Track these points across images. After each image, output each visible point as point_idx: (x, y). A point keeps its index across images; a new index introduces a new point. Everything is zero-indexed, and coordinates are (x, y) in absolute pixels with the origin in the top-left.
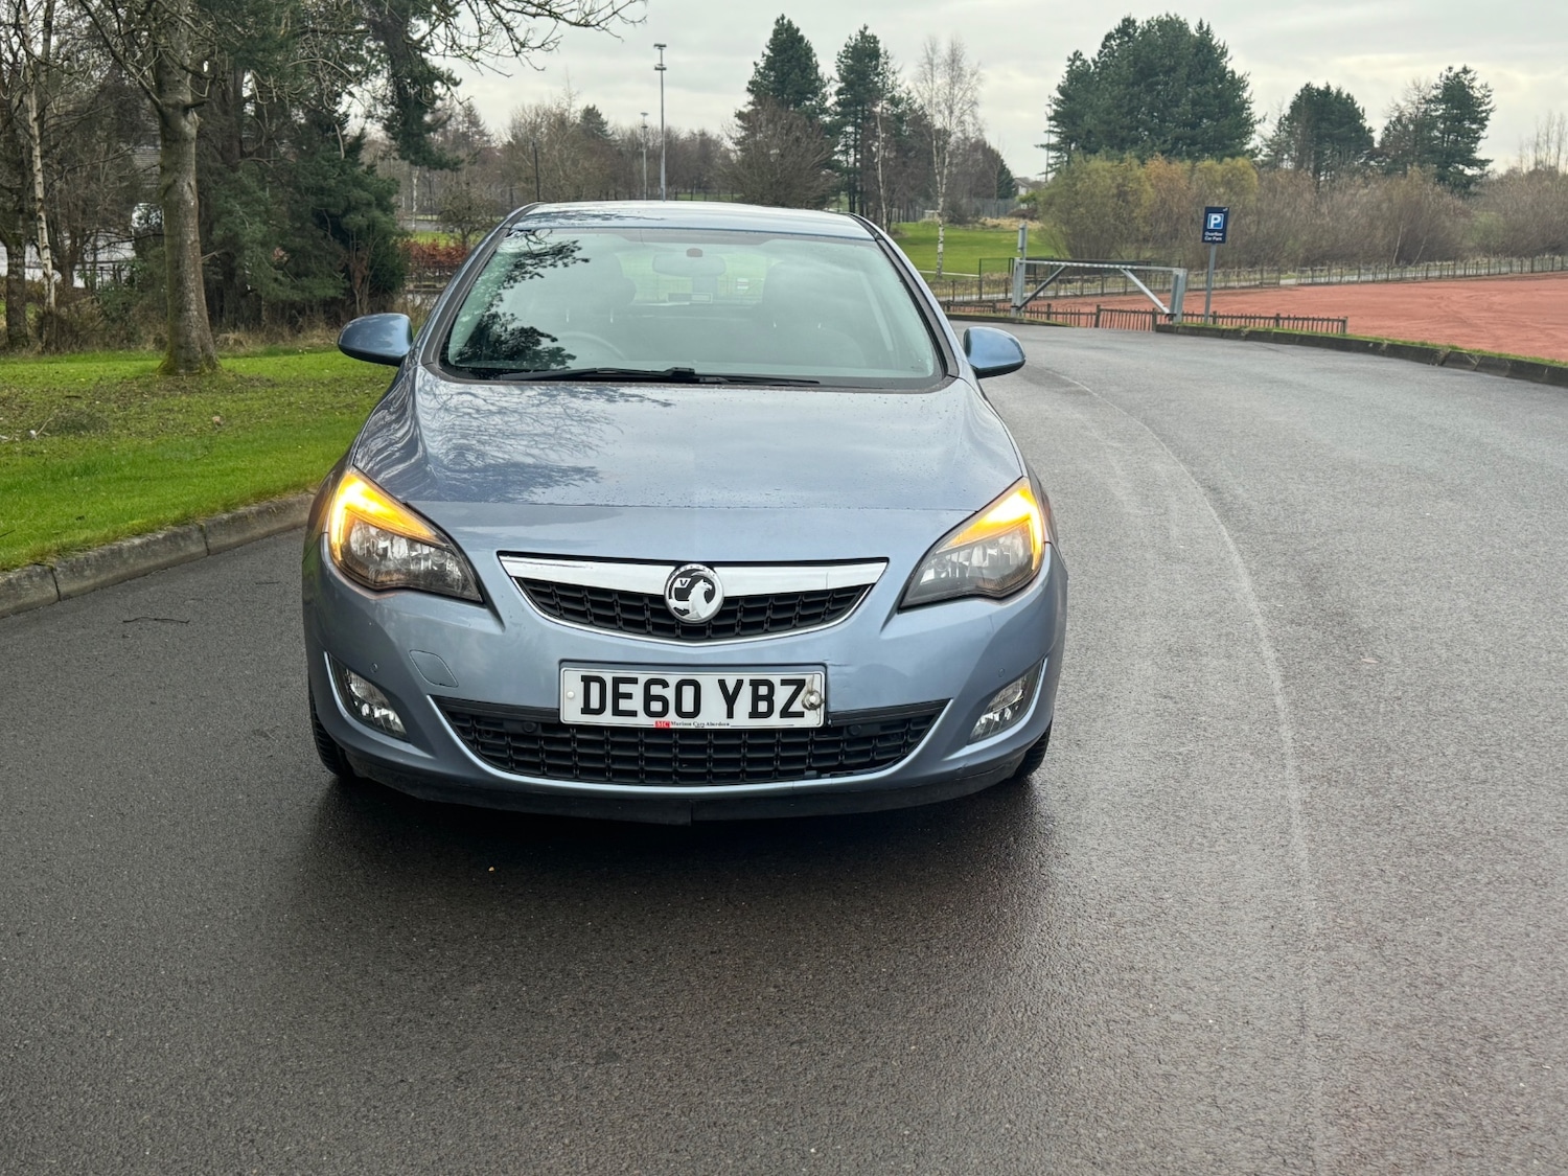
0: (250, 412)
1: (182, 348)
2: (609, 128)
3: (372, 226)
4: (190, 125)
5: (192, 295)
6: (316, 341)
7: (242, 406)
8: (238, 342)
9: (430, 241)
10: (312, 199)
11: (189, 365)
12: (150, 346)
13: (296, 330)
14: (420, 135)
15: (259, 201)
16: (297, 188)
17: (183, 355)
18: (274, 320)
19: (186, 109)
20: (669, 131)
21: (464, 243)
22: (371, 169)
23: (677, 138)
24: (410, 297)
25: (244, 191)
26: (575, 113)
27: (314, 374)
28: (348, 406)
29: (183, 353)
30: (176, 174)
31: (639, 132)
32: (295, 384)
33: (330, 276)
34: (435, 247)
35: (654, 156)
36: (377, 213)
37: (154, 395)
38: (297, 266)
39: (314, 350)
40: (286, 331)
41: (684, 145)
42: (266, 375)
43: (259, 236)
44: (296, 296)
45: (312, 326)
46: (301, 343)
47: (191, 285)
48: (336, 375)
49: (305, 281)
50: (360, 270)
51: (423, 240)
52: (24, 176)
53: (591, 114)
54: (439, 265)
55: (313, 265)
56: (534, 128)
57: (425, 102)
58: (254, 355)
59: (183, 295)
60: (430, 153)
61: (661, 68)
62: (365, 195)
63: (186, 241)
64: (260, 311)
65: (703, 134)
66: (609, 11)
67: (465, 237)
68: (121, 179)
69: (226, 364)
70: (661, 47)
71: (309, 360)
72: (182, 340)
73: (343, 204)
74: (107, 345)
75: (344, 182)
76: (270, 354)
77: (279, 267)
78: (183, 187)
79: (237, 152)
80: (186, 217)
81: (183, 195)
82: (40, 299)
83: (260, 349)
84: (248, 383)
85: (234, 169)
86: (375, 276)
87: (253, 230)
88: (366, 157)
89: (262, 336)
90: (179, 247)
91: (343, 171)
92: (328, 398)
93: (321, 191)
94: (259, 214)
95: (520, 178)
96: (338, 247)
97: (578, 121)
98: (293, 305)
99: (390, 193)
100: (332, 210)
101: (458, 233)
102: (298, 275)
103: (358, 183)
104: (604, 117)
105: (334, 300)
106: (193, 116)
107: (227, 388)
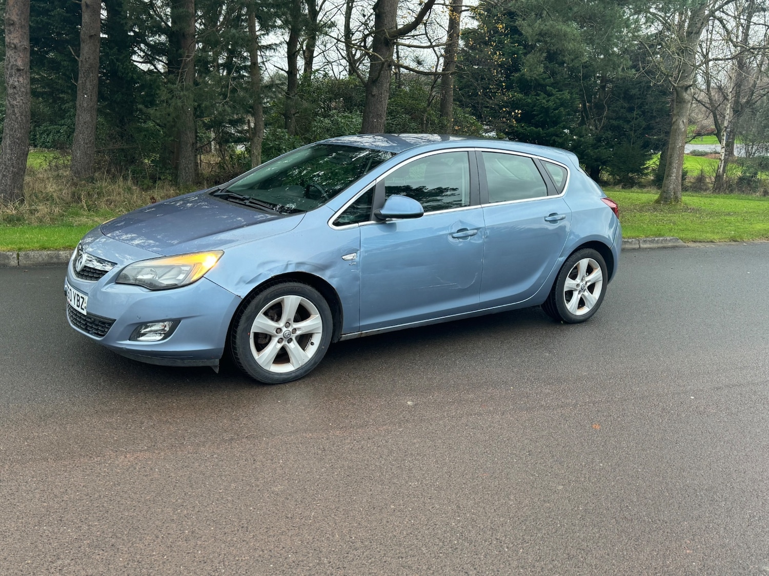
1: (665, 192)
5: (675, 170)
17: (665, 196)
30: (678, 117)
63: (676, 146)
78: (679, 122)
80: (679, 135)
81: (679, 126)
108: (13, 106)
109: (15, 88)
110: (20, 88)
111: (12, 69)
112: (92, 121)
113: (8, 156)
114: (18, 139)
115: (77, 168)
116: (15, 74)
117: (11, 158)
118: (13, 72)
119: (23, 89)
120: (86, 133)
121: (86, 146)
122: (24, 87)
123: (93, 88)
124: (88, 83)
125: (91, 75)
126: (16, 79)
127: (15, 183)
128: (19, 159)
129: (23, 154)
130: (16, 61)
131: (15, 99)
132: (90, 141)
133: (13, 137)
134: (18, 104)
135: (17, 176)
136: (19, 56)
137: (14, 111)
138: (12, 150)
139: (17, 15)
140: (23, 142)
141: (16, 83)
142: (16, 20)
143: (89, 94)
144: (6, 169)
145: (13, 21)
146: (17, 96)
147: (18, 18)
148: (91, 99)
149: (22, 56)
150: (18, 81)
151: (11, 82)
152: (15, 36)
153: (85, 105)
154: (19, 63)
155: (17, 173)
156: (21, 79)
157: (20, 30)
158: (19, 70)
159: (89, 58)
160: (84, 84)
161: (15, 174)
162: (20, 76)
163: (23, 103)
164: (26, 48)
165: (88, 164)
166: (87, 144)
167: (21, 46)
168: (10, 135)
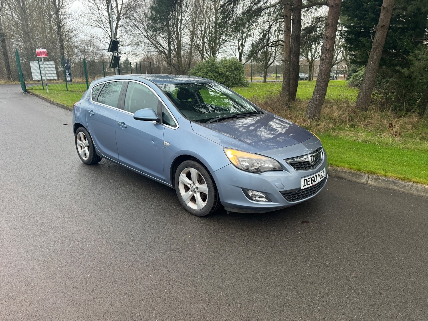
110: (326, 60)
112: (373, 76)
114: (321, 87)
115: (359, 103)
116: (325, 52)
117: (316, 97)
119: (327, 60)
120: (368, 83)
121: (366, 91)
122: (328, 59)
123: (378, 57)
124: (375, 55)
125: (378, 49)
127: (316, 110)
128: (320, 97)
129: (323, 95)
132: (369, 88)
134: (323, 68)
135: (318, 106)
136: (328, 42)
140: (323, 89)
143: (374, 61)
144: (313, 102)
147: (331, 21)
148: (375, 64)
149: (330, 42)
153: (370, 67)
155: (318, 105)
159: (378, 40)
160: (373, 55)
161: (317, 105)
163: (326, 68)
165: (366, 100)
166: (367, 89)
167: (330, 37)
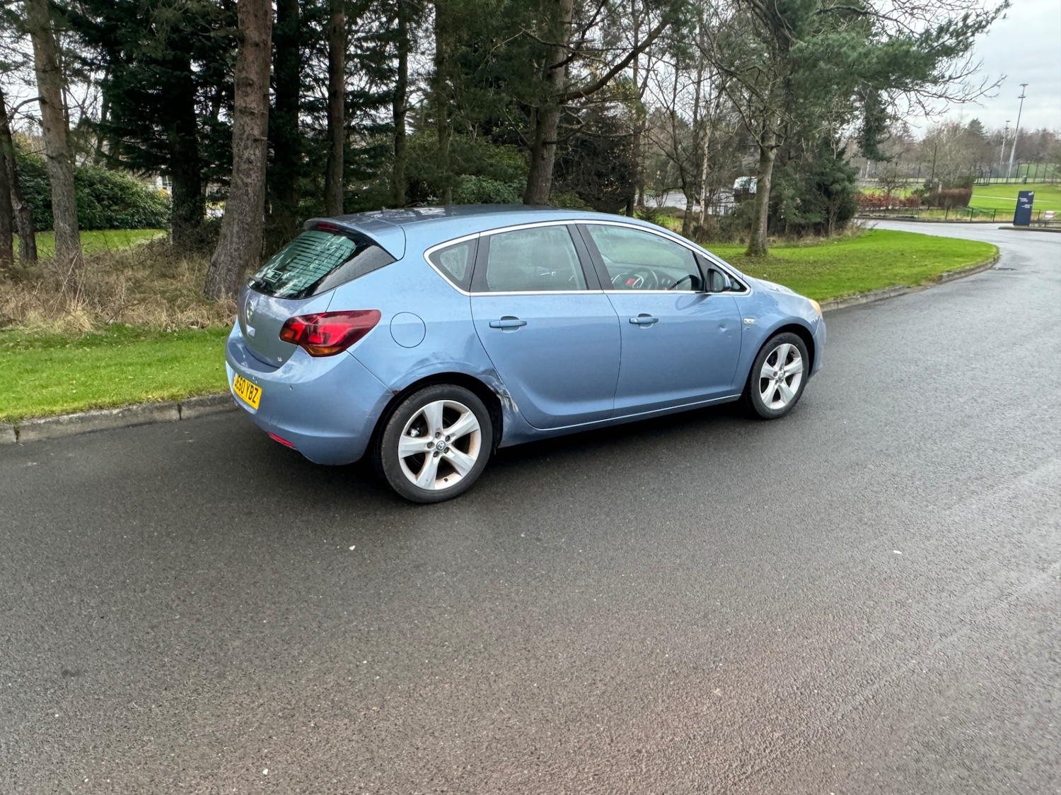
0: (779, 274)
1: (755, 244)
2: (984, 131)
3: (844, 189)
4: (772, 155)
5: (762, 224)
6: (808, 242)
7: (775, 270)
8: (774, 241)
9: (871, 193)
10: (817, 178)
11: (756, 252)
12: (737, 242)
13: (800, 236)
14: (874, 145)
15: (794, 179)
16: (811, 173)
18: (791, 232)
19: (772, 148)
20: (1022, 130)
21: (888, 194)
22: (848, 163)
23: (1026, 133)
24: (856, 221)
25: (788, 175)
26: (965, 123)
27: (806, 258)
28: (819, 273)
29: (755, 248)
30: (763, 175)
31: (1003, 131)
32: (798, 262)
33: (820, 212)
34: (873, 196)
35: (1009, 144)
36: (847, 183)
37: (741, 264)
38: (805, 209)
39: (806, 246)
40: (795, 237)
41: (1031, 137)
42: (786, 258)
43: (791, 195)
44: (803, 222)
45: (807, 235)
46: (801, 242)
47: (762, 220)
48: (815, 259)
49: (808, 215)
50: (834, 209)
51: (868, 193)
52: (698, 170)
53: (975, 124)
54: (874, 205)
55: (812, 207)
56: (940, 131)
57: (880, 129)
58: (780, 247)
59: (758, 224)
60: (878, 154)
61: (1023, 97)
62: (842, 175)
63: (763, 202)
64: (785, 227)
65: (1045, 130)
66: (979, 92)
67: (889, 191)
68: (734, 167)
69: (771, 251)
70: (1024, 85)
71: (804, 251)
72: (755, 242)
73: (831, 179)
74: (720, 241)
75: (834, 170)
76: (787, 247)
77: (797, 208)
78: (766, 180)
79: (787, 158)
80: (765, 192)
81: (765, 183)
82: (697, 220)
83: (783, 244)
84: (778, 261)
85: (785, 165)
86: (840, 212)
87: (789, 192)
88: (846, 157)
89: (784, 239)
90: (760, 205)
91: (834, 165)
92: (811, 269)
93: (822, 174)
94: (792, 185)
95: (925, 161)
96: (826, 199)
97: (966, 127)
98: (800, 225)
99: (854, 174)
100: (826, 183)
101: (886, 189)
102: (804, 212)
103: (840, 170)
104: (982, 124)
105: (819, 223)
106: (775, 151)
107: (770, 263)
108: (246, 185)
109: (251, 163)
110: (256, 162)
111: (248, 139)
113: (235, 246)
116: (251, 146)
118: (249, 143)
119: (258, 164)
122: (259, 161)
126: (252, 152)
130: (252, 129)
131: (249, 176)
133: (242, 223)
136: (256, 124)
137: (247, 191)
138: (239, 238)
139: (257, 73)
141: (253, 157)
142: (255, 79)
145: (252, 80)
146: (252, 172)
147: (257, 76)
149: (259, 123)
150: (255, 154)
151: (246, 155)
152: (253, 98)
154: (256, 132)
156: (257, 152)
157: (258, 92)
158: (256, 140)
162: (257, 147)
163: (258, 180)
164: (263, 113)
167: (258, 111)
168: (239, 220)
